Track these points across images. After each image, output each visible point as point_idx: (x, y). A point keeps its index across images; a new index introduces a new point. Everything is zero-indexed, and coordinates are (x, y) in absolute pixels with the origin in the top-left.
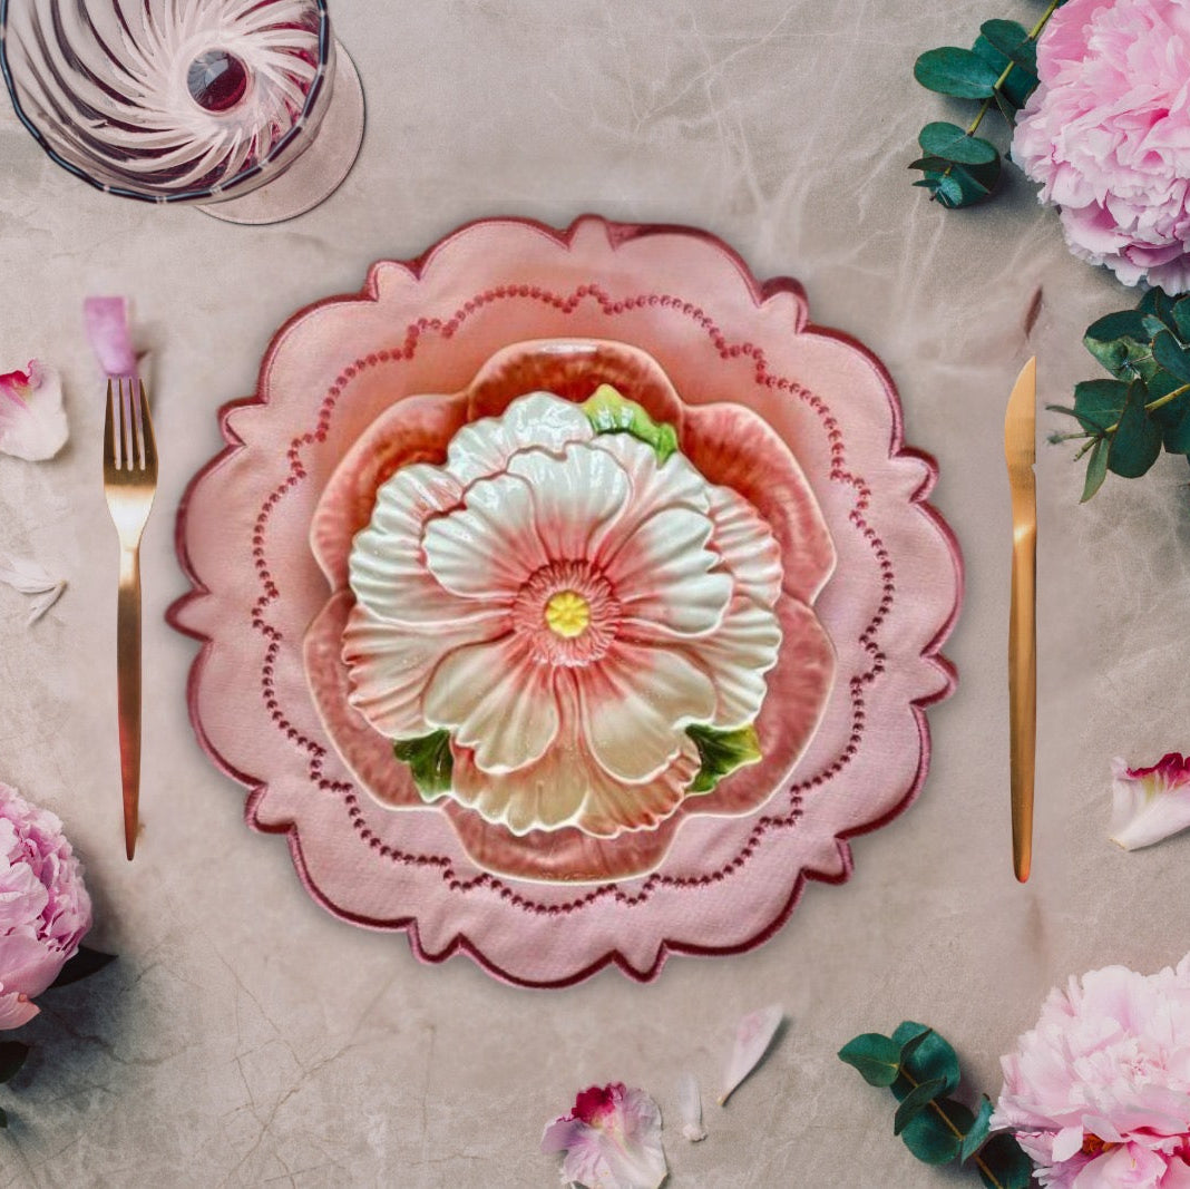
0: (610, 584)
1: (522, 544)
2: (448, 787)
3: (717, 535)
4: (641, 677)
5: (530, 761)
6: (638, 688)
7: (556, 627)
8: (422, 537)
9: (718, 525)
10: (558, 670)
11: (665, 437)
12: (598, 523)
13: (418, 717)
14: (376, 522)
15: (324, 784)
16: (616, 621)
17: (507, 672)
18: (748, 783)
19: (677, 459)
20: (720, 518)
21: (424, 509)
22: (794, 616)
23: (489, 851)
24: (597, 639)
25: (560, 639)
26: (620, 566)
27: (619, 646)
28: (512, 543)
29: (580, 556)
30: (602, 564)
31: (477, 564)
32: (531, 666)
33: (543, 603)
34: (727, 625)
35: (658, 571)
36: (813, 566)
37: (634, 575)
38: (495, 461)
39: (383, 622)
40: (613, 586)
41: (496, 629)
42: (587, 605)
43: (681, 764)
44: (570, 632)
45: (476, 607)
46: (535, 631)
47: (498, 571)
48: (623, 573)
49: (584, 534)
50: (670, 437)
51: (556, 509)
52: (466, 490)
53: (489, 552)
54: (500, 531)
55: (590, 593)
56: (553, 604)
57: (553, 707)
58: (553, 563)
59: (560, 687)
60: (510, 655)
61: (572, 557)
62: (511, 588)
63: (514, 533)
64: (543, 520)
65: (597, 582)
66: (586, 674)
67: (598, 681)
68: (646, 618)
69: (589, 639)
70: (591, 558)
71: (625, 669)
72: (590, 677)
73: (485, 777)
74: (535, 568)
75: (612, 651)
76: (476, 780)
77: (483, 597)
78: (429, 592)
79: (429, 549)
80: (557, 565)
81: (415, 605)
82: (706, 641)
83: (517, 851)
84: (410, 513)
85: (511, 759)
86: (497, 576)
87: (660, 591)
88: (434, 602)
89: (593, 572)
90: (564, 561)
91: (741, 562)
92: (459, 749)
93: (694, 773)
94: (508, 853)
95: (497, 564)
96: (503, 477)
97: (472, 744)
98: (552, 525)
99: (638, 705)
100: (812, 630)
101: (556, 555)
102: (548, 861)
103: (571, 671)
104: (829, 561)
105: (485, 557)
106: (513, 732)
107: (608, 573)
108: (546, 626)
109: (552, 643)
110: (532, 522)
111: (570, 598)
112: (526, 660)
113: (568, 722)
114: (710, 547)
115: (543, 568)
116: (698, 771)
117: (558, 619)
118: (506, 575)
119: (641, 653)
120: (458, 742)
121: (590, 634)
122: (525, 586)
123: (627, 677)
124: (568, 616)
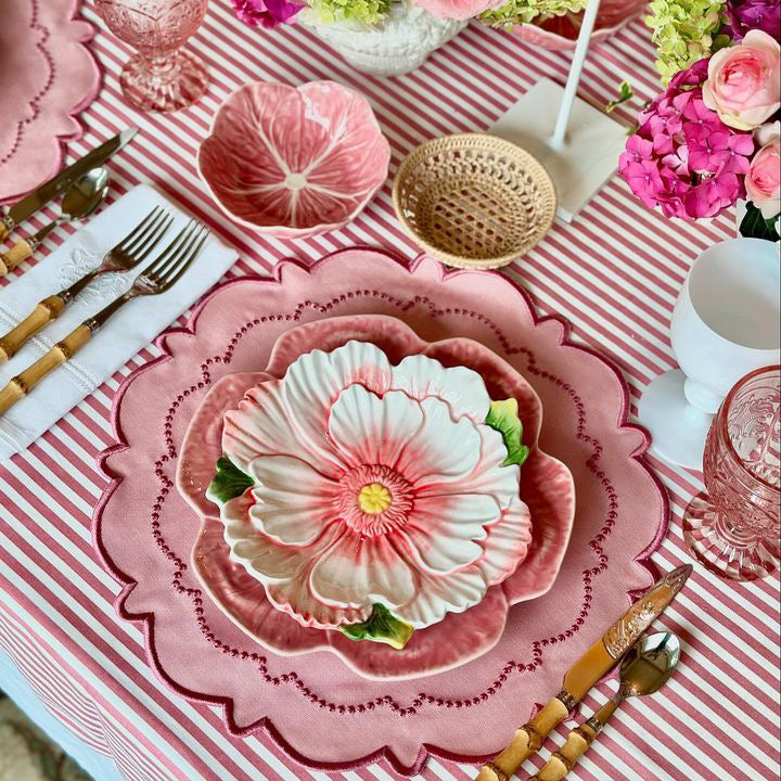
0: (412, 507)
1: (389, 446)
2: (224, 501)
3: (496, 525)
4: (378, 564)
5: (276, 538)
6: (371, 567)
7: (362, 498)
8: (345, 388)
9: (502, 521)
10: (339, 520)
11: (520, 453)
12: (439, 473)
13: (248, 460)
14: (333, 354)
15: (159, 472)
16: (396, 527)
17: (314, 494)
18: (382, 662)
19: (515, 468)
20: (506, 518)
21: (361, 377)
22: (495, 601)
23: (206, 560)
24: (376, 524)
25: (357, 506)
26: (428, 504)
27: (384, 540)
28: (385, 441)
29: (412, 480)
30: (418, 495)
31: (356, 432)
32: (329, 504)
33: (368, 481)
34: (452, 576)
35: (444, 524)
36: (531, 584)
37: (429, 515)
38: (420, 390)
39: (283, 400)
40: (413, 510)
41: (331, 472)
42: (390, 504)
43: (354, 612)
44: (365, 507)
45: (333, 452)
46: (349, 490)
47: (363, 446)
48: (425, 509)
49: (425, 471)
50: (522, 456)
51: (425, 447)
52: (391, 390)
53: (368, 433)
54: (385, 429)
55: (397, 500)
56: (373, 486)
57: (317, 532)
58: (394, 470)
59: (331, 529)
60: (324, 489)
61: (406, 477)
62: (360, 460)
63: (391, 437)
64: (412, 446)
65: (406, 499)
66: (351, 536)
67: (354, 545)
68: (413, 540)
69: (372, 520)
70: (417, 485)
71: (374, 552)
72: (352, 539)
73: (247, 519)
74: (382, 463)
75: (377, 539)
76: (242, 513)
77: (342, 450)
78: (319, 418)
79: (342, 400)
80: (394, 473)
81: (306, 413)
82: (432, 577)
83: (220, 575)
84: (353, 371)
85: (269, 526)
86: (360, 447)
87: (435, 534)
88: (315, 425)
89: (410, 492)
90: (401, 474)
91: (495, 548)
92: (249, 494)
93: (357, 621)
94: (214, 571)
95: (366, 442)
96: (416, 403)
97: (259, 500)
98: (414, 453)
99: (361, 574)
100: (498, 616)
101: (400, 469)
102: (231, 595)
103: (346, 527)
104: (542, 588)
105: (364, 434)
106: (284, 520)
107: (417, 501)
108: (358, 493)
109: (352, 503)
110: (406, 441)
111: (385, 492)
112: (329, 500)
113: (317, 547)
114: (486, 529)
115: (387, 467)
116: (359, 621)
117: (367, 495)
118: (365, 452)
119: (392, 555)
120: (253, 492)
121: (375, 518)
122: (368, 466)
123: (371, 558)
124: (374, 499)
